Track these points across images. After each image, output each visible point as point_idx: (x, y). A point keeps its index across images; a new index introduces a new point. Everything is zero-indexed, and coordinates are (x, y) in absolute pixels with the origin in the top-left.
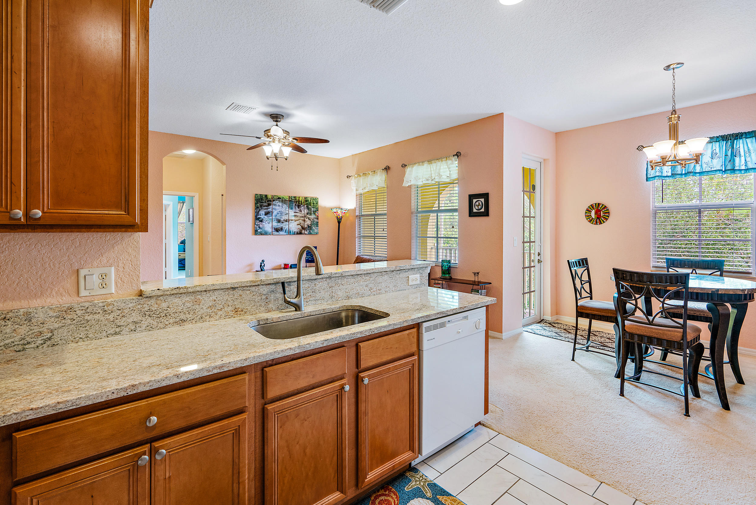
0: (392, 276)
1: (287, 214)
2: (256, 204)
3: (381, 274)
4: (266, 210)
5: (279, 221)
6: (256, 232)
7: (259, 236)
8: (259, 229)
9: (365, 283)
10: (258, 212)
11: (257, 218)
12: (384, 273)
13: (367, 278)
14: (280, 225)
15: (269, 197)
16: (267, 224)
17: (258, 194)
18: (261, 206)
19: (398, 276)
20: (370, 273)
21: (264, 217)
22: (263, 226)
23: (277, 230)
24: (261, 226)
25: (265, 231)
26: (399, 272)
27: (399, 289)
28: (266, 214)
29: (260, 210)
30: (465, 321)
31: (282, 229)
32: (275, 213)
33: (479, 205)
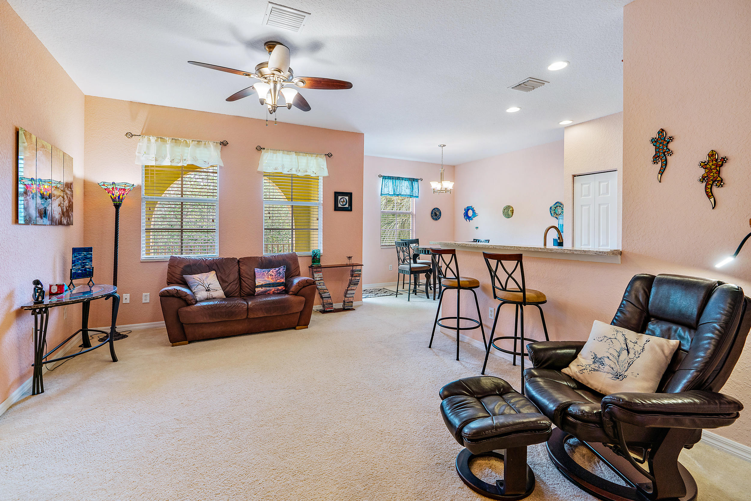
14: (44, 204)
16: (32, 200)
22: (28, 203)
31: (45, 212)
33: (343, 202)
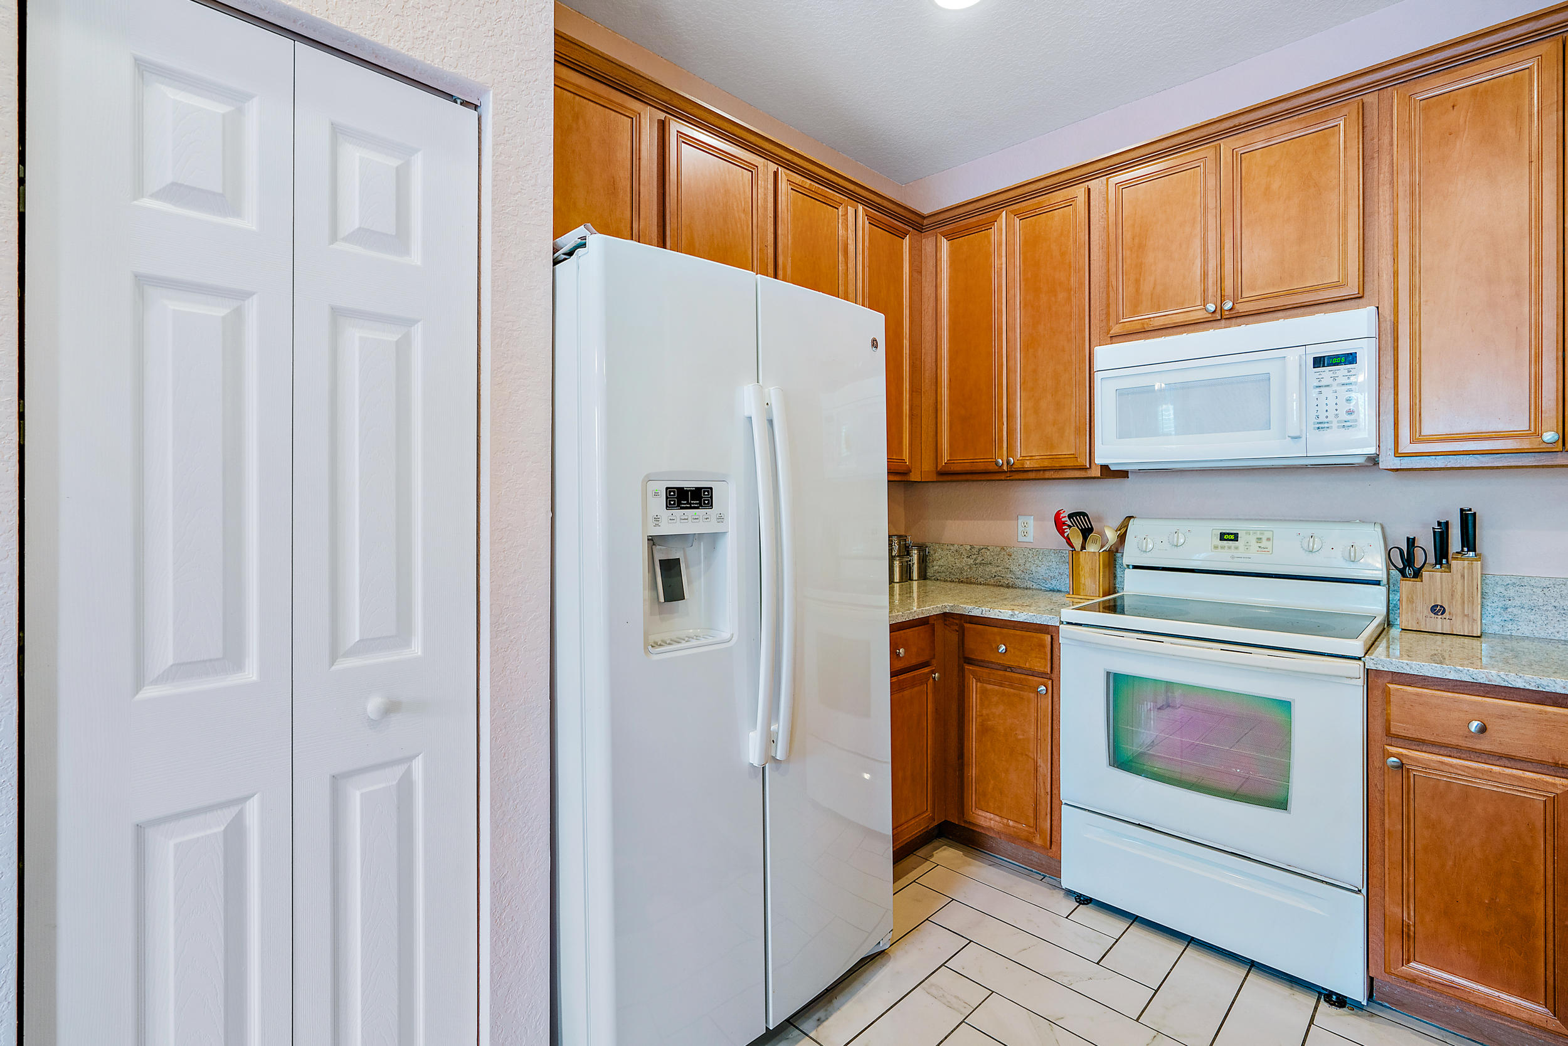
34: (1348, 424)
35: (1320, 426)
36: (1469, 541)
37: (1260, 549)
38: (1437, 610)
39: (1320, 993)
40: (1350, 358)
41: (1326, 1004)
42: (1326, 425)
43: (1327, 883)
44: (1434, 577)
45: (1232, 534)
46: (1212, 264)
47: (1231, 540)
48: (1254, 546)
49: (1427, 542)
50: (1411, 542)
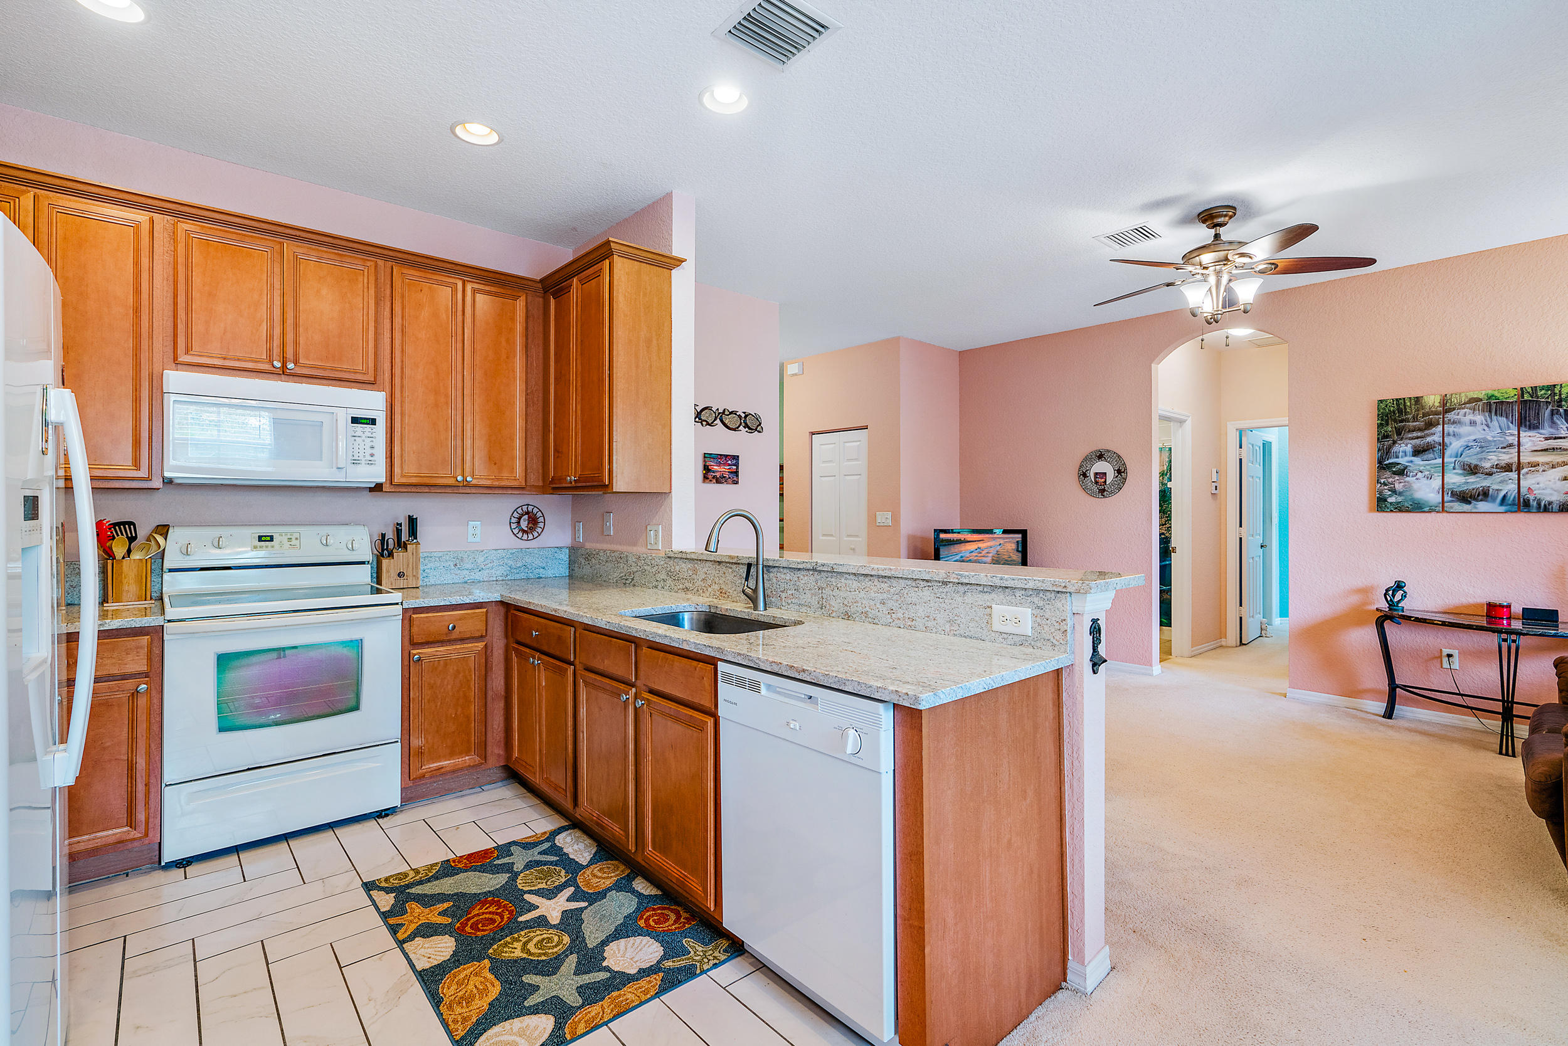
0: (943, 595)
1: (1510, 445)
2: (1380, 426)
3: (914, 584)
4: (1417, 441)
5: (1472, 470)
6: (1381, 504)
7: (1392, 514)
8: (1390, 496)
9: (880, 596)
10: (1390, 448)
11: (1384, 464)
12: (922, 583)
13: (882, 585)
14: (1475, 483)
15: (1432, 400)
16: (1425, 481)
17: (1386, 401)
18: (1399, 432)
19: (960, 599)
20: (889, 577)
21: (1412, 462)
22: (1408, 486)
23: (1465, 497)
24: (1399, 487)
25: (1413, 500)
26: (961, 589)
27: (962, 632)
28: (1417, 452)
29: (1394, 442)
30: (807, 706)
31: (1485, 495)
32: (1455, 445)
34: (371, 462)
35: (354, 462)
36: (413, 533)
37: (291, 546)
38: (401, 575)
39: (374, 818)
40: (373, 422)
41: (381, 819)
42: (358, 462)
43: (381, 745)
44: (399, 555)
45: (268, 536)
46: (277, 331)
47: (268, 541)
48: (287, 544)
49: (390, 535)
50: (383, 536)
